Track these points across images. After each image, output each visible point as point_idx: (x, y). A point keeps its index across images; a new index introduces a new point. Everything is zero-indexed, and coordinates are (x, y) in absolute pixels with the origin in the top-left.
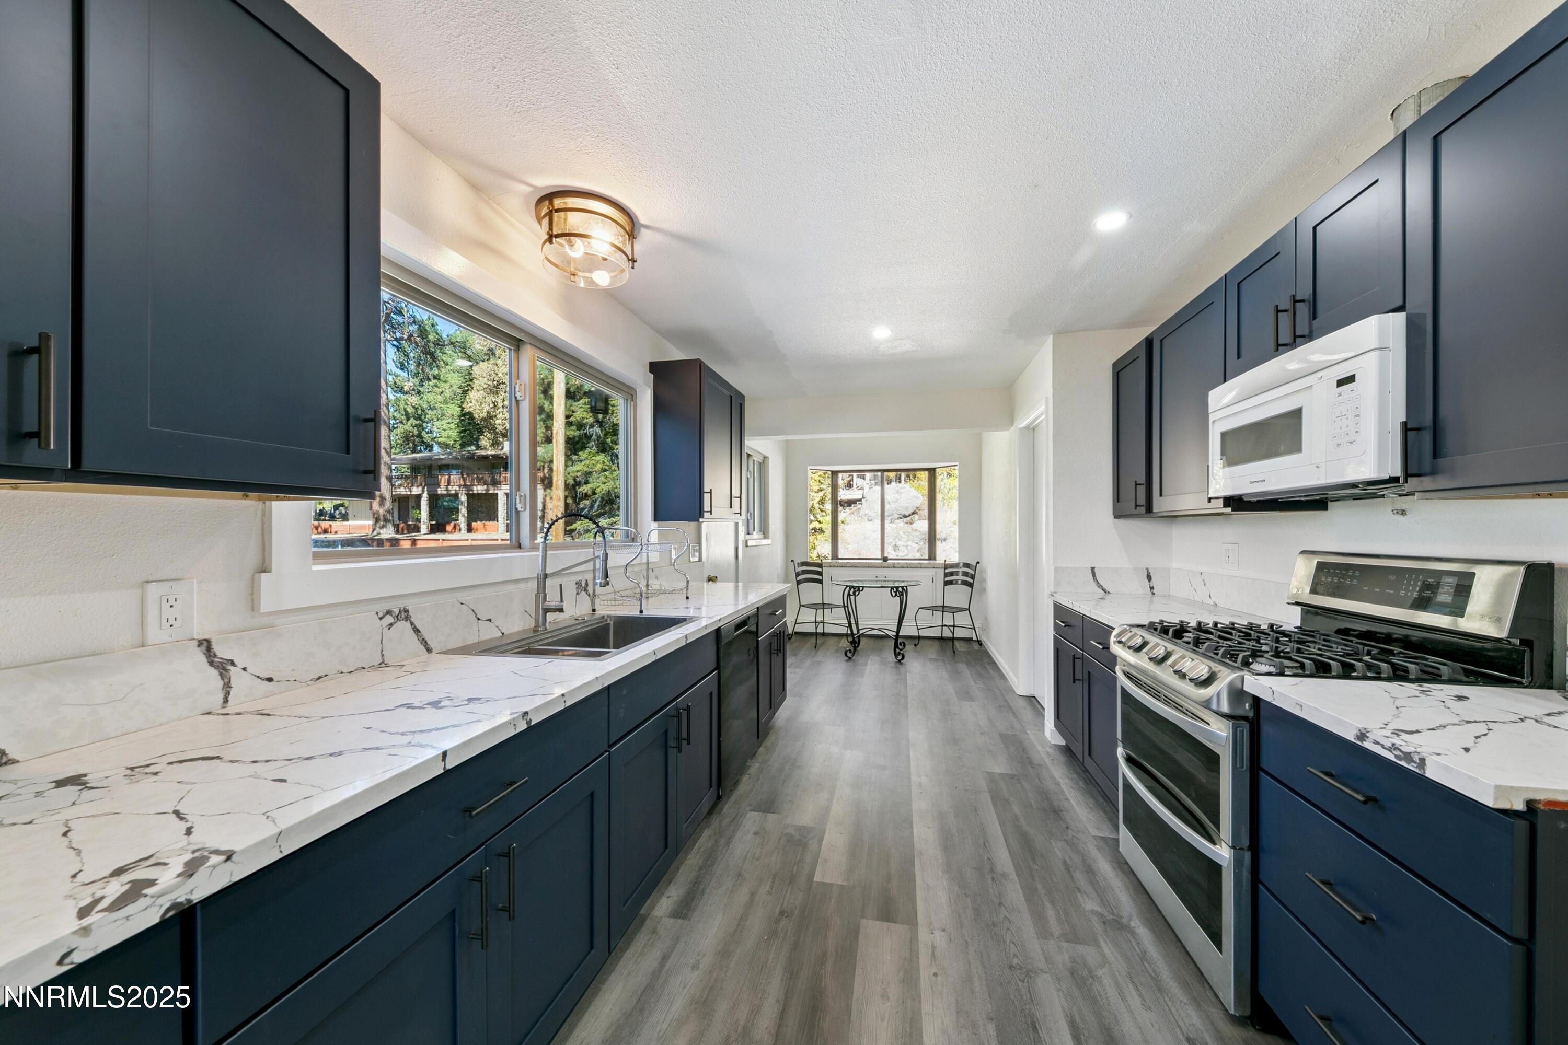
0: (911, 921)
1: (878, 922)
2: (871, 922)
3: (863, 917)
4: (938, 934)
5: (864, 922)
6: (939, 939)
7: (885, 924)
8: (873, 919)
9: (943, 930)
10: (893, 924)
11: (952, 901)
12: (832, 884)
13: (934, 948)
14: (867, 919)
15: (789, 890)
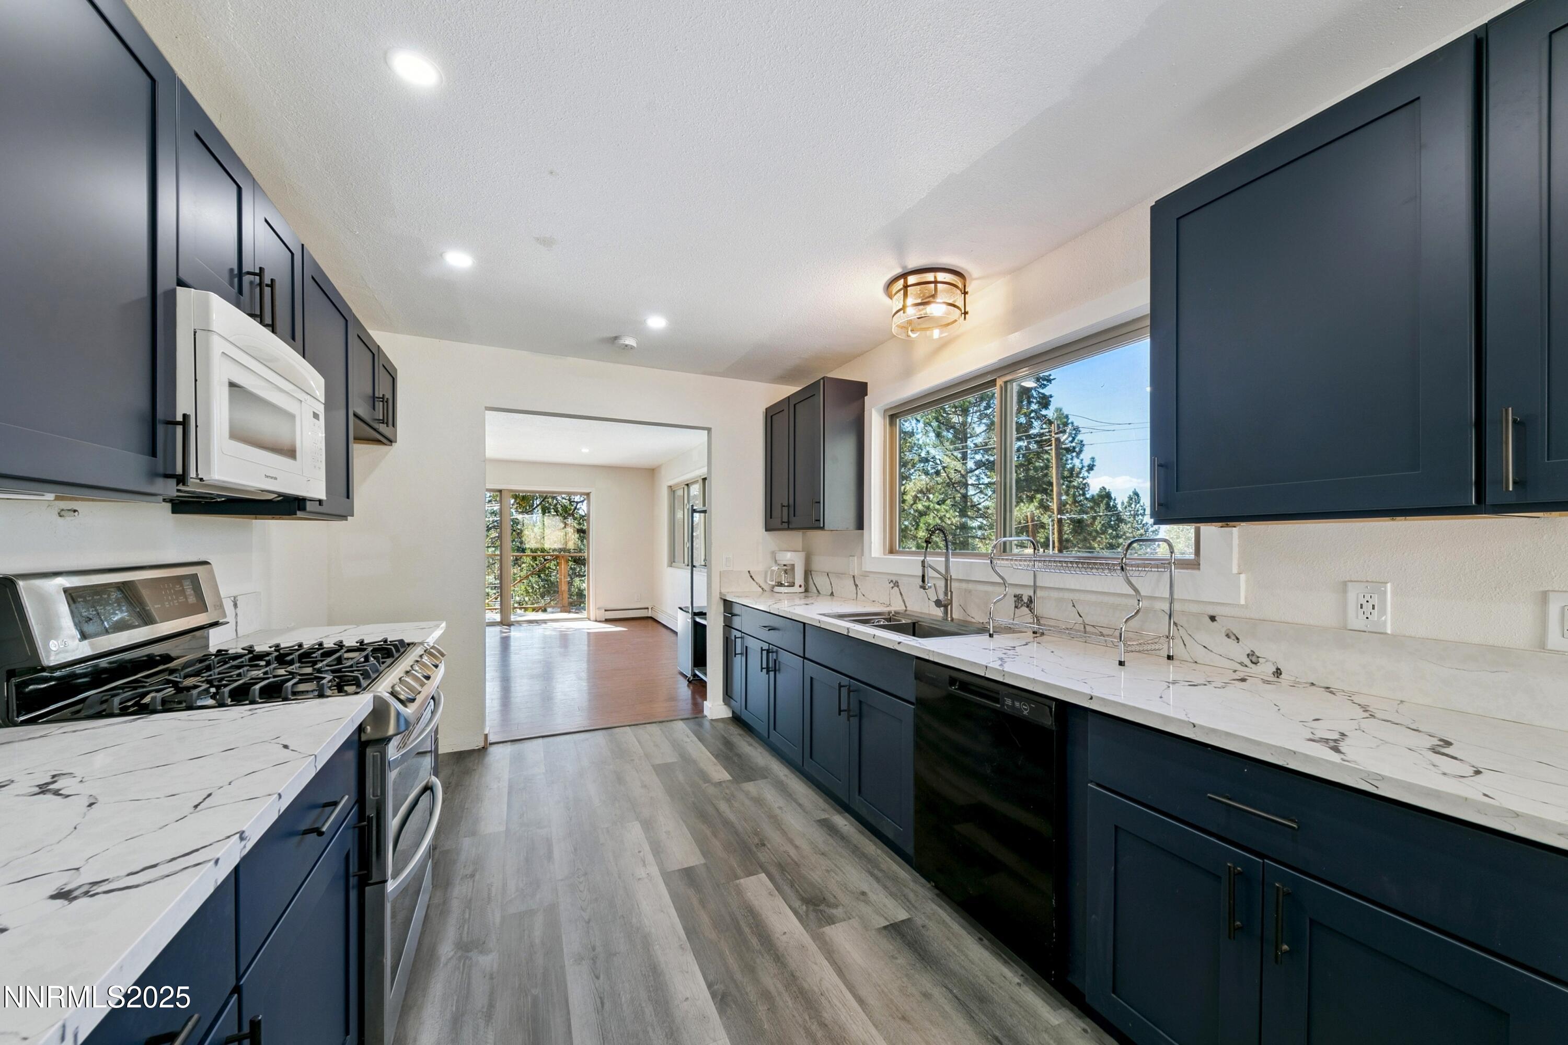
0: (667, 876)
1: (692, 865)
2: (697, 863)
3: (705, 864)
4: (644, 875)
5: (703, 861)
6: (641, 872)
7: (686, 866)
8: (696, 866)
9: (639, 879)
10: (680, 868)
11: (637, 907)
12: (747, 876)
13: (644, 865)
14: (701, 864)
15: (774, 859)
